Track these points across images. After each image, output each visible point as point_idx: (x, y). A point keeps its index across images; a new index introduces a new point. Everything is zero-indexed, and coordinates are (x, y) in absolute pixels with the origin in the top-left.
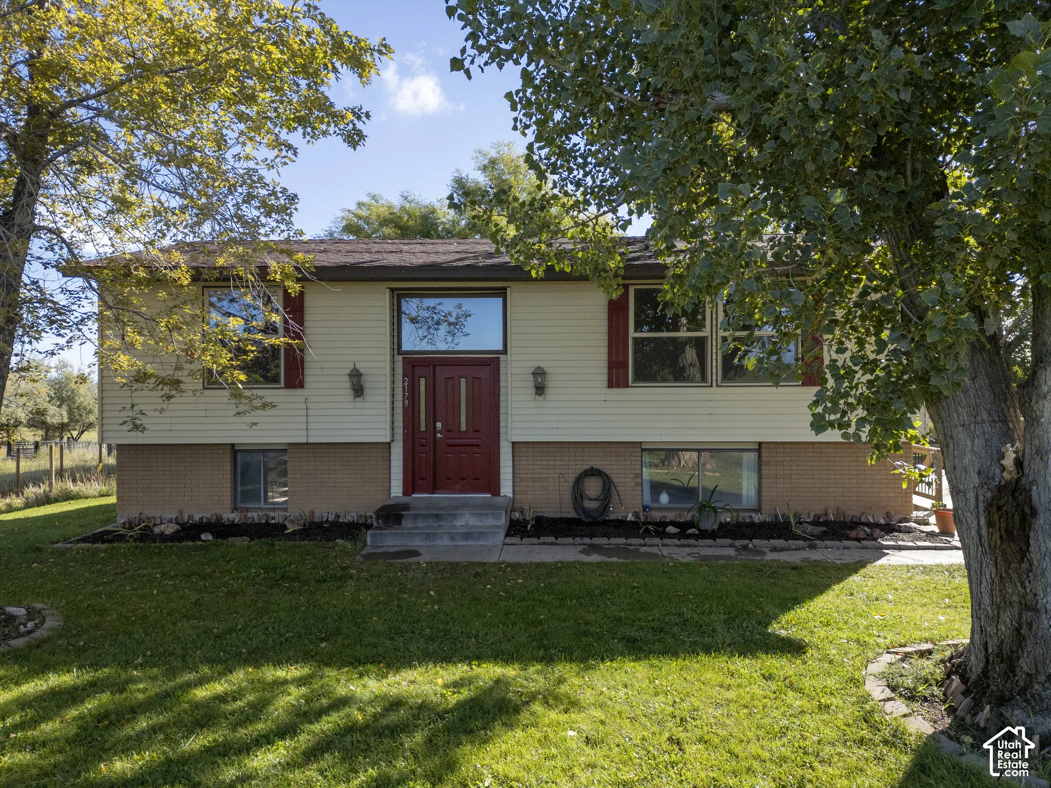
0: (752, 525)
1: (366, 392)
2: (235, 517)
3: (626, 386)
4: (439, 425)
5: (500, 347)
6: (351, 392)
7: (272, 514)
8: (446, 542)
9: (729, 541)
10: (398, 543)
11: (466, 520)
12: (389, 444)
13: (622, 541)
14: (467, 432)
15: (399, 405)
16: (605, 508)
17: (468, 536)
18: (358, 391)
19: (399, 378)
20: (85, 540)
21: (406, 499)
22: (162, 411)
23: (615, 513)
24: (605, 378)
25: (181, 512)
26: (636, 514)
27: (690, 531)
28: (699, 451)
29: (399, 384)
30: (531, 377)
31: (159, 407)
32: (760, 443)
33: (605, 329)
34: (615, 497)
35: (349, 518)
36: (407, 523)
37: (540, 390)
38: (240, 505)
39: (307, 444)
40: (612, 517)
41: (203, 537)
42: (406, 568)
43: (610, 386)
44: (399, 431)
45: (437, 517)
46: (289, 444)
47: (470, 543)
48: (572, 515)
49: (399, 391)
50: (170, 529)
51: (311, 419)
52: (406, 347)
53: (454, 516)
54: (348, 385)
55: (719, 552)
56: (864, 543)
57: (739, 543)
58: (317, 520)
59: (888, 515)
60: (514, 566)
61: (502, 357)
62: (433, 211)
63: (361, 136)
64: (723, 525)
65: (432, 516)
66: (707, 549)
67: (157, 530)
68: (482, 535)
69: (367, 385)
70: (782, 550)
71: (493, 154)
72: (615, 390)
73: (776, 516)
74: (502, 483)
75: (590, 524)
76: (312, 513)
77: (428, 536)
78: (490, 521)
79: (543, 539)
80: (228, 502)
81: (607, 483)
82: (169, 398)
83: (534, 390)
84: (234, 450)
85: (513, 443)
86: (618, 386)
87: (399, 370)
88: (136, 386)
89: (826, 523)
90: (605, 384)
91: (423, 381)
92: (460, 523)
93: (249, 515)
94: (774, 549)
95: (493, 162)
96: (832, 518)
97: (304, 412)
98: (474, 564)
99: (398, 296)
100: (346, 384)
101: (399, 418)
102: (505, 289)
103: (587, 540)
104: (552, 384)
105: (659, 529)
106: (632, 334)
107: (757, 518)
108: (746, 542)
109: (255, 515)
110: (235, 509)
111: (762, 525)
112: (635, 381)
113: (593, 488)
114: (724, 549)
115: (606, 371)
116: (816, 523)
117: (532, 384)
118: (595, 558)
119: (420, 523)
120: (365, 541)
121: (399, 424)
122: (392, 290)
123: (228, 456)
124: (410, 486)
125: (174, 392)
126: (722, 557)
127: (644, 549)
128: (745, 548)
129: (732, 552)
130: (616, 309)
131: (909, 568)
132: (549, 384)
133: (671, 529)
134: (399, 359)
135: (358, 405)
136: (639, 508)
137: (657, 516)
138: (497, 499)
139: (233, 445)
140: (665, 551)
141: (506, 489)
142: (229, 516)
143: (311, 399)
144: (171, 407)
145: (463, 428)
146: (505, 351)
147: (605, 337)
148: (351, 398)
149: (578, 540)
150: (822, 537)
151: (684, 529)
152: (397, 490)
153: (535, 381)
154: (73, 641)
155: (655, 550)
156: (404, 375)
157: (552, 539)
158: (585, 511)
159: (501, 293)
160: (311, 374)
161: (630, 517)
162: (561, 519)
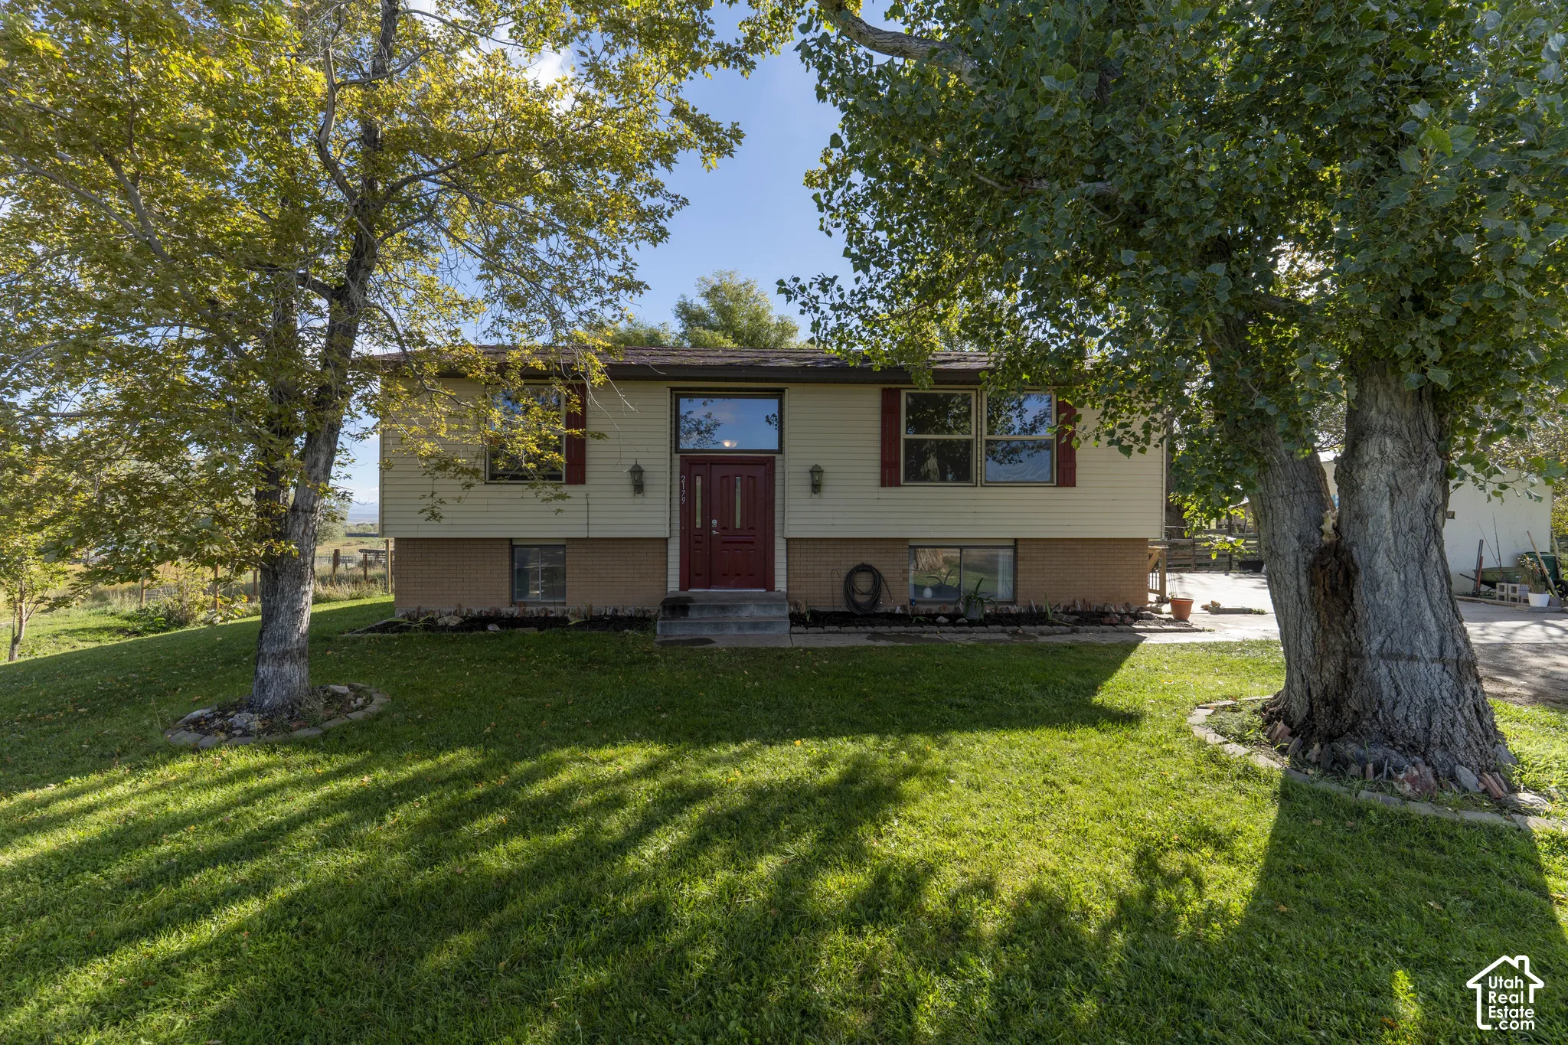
0: (1010, 615)
1: (646, 488)
2: (516, 611)
3: (898, 485)
4: (714, 522)
5: (776, 447)
6: (630, 488)
7: (551, 608)
8: (734, 631)
9: (999, 627)
10: (688, 632)
11: (751, 612)
12: (666, 539)
13: (902, 628)
14: (741, 529)
15: (676, 502)
16: (875, 602)
17: (755, 625)
18: (639, 487)
19: (677, 475)
20: (372, 630)
21: (684, 594)
22: (459, 499)
23: (885, 606)
24: (878, 477)
25: (459, 606)
26: (904, 607)
27: (960, 620)
28: (961, 548)
29: (677, 482)
30: (809, 475)
31: (457, 495)
32: (1016, 540)
33: (878, 431)
34: (884, 592)
35: (627, 613)
36: (693, 614)
37: (816, 487)
38: (518, 600)
39: (588, 539)
40: (882, 610)
41: (490, 627)
42: (710, 653)
43: (883, 484)
44: (677, 527)
45: (723, 608)
46: (567, 539)
47: (757, 632)
48: (844, 609)
49: (677, 488)
50: (454, 621)
51: (591, 515)
52: (684, 445)
53: (740, 607)
54: (629, 481)
55: (993, 637)
56: (1120, 627)
57: (1009, 629)
58: (595, 614)
59: (1127, 605)
60: (814, 650)
61: (778, 457)
62: (657, 335)
63: (664, 233)
64: (987, 616)
65: (717, 607)
66: (982, 635)
67: (440, 622)
68: (769, 624)
69: (647, 481)
70: (1048, 634)
71: (716, 282)
72: (888, 489)
73: (1031, 607)
74: (777, 579)
75: (862, 616)
76: (591, 607)
77: (717, 626)
78: (775, 612)
79: (827, 628)
80: (507, 595)
81: (878, 579)
82: (469, 486)
83: (810, 488)
84: (512, 545)
85: (788, 540)
86: (890, 485)
87: (677, 469)
88: (438, 474)
89: (1074, 613)
90: (879, 483)
91: (699, 480)
92: (744, 614)
93: (528, 609)
94: (1042, 634)
95: (715, 290)
96: (1079, 608)
97: (585, 508)
98: (773, 649)
99: (677, 395)
100: (627, 481)
101: (677, 514)
102: (782, 390)
103: (870, 629)
104: (828, 481)
105: (931, 619)
106: (904, 435)
107: (1014, 609)
108: (1015, 628)
109: (534, 609)
110: (513, 603)
111: (1019, 615)
112: (907, 479)
113: (863, 582)
114: (996, 635)
115: (878, 470)
116: (1066, 612)
117: (809, 482)
118: (882, 643)
119: (706, 614)
120: (655, 631)
121: (677, 521)
122: (672, 389)
123: (507, 550)
124: (686, 582)
125: (474, 481)
126: (1000, 641)
127: (925, 636)
128: (1015, 633)
129: (1005, 636)
130: (889, 411)
131: (1169, 646)
132: (824, 482)
133: (942, 619)
134: (677, 457)
135: (638, 501)
136: (906, 602)
137: (923, 608)
138: (772, 594)
139: (511, 540)
140: (945, 637)
141: (780, 584)
142: (507, 610)
143: (592, 495)
144: (470, 495)
145: (738, 525)
146: (781, 450)
147: (878, 438)
148: (631, 494)
149: (860, 628)
150: (1078, 622)
151: (953, 619)
152: (674, 585)
153: (813, 478)
154: (410, 714)
155: (934, 636)
156: (682, 473)
157: (836, 628)
158: (857, 605)
159: (779, 394)
160: (592, 470)
161: (898, 610)
162: (834, 613)
